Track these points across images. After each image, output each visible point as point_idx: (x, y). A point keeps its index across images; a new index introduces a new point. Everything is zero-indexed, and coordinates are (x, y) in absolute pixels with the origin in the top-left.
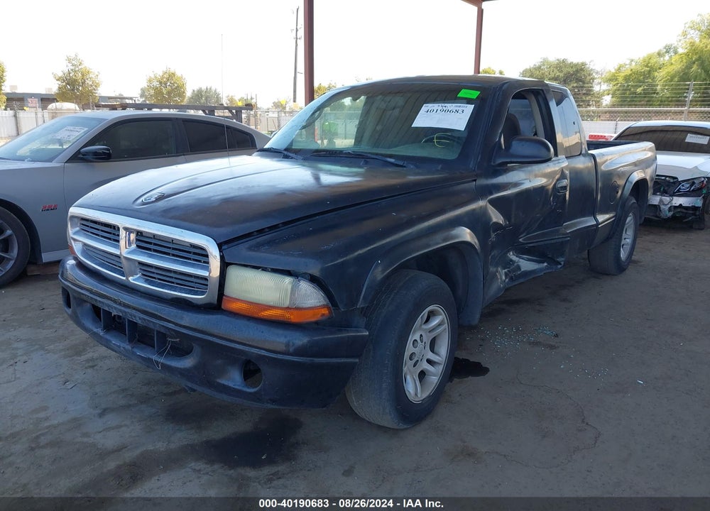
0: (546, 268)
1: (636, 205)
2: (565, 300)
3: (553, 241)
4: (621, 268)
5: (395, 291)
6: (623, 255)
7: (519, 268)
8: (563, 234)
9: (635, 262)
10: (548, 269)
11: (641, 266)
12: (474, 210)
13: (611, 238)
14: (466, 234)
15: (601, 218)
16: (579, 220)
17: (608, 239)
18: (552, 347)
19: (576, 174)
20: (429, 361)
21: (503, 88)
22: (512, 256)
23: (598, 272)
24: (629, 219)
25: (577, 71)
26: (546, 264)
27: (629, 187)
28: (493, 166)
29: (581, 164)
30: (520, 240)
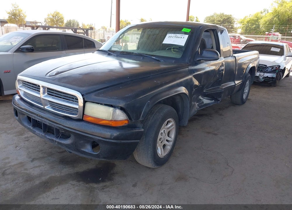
0: (214, 102)
1: (250, 77)
2: (221, 115)
3: (217, 92)
4: (243, 102)
5: (154, 114)
6: (244, 97)
7: (203, 102)
8: (221, 89)
9: (249, 100)
10: (214, 103)
11: (251, 101)
12: (187, 79)
13: (240, 90)
14: (183, 90)
15: (237, 82)
16: (228, 83)
17: (239, 90)
18: (215, 134)
19: (227, 64)
20: (167, 141)
21: (200, 28)
22: (200, 97)
23: (234, 104)
24: (247, 82)
25: (228, 18)
26: (214, 101)
27: (248, 70)
28: (195, 61)
29: (230, 60)
30: (204, 91)
